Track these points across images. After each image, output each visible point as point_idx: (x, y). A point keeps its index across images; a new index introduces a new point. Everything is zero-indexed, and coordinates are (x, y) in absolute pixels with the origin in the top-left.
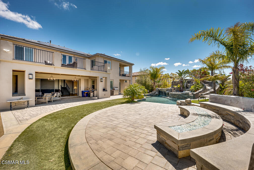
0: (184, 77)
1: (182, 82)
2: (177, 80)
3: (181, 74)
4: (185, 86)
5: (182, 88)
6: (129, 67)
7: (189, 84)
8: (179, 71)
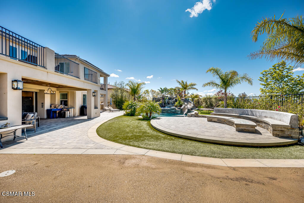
0: (165, 94)
1: (163, 98)
2: (159, 96)
3: (162, 91)
4: (167, 102)
5: (163, 104)
6: (103, 78)
7: (170, 101)
8: (161, 88)
